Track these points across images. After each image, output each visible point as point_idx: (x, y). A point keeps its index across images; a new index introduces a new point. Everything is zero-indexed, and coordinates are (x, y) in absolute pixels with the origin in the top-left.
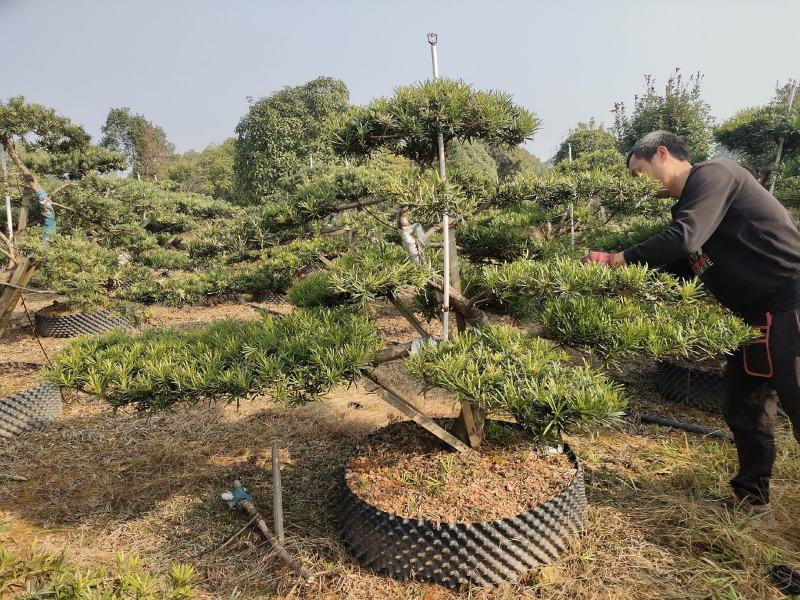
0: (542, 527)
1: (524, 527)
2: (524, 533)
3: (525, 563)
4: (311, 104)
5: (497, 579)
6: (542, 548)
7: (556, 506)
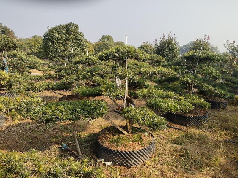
0: (147, 152)
1: (143, 152)
2: (143, 154)
3: (143, 161)
4: (68, 30)
5: (137, 164)
6: (147, 157)
7: (150, 147)
